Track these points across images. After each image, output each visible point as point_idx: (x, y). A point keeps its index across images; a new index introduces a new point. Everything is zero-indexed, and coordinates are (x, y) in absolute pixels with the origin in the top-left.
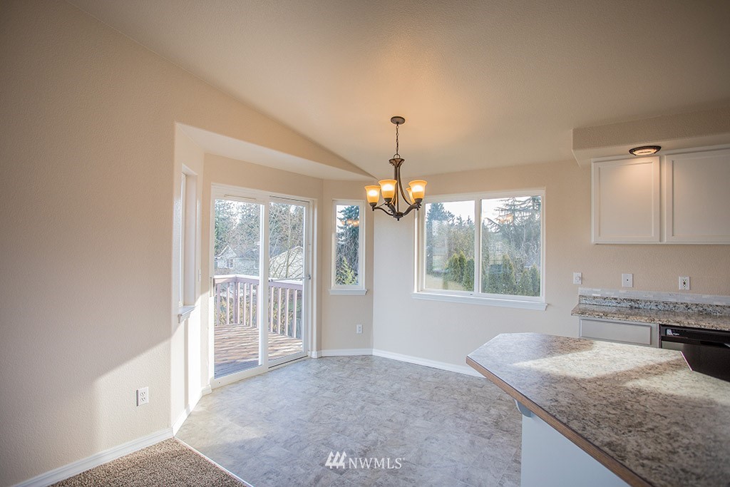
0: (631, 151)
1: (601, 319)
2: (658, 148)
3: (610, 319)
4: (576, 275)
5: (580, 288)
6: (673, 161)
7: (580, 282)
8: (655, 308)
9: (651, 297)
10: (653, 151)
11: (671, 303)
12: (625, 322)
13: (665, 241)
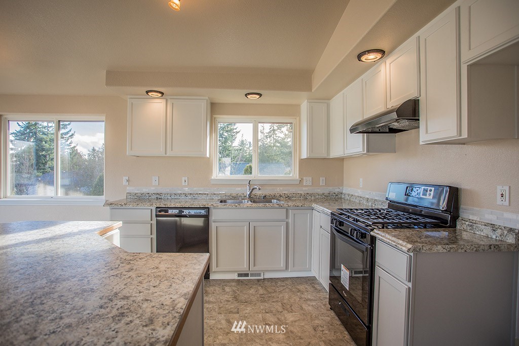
0: (147, 92)
1: (122, 207)
2: (162, 94)
3: (127, 206)
4: (126, 178)
5: (127, 188)
6: (173, 104)
7: (127, 183)
8: (170, 198)
9: (168, 191)
10: (160, 95)
11: (178, 194)
12: (136, 208)
13: (168, 155)
